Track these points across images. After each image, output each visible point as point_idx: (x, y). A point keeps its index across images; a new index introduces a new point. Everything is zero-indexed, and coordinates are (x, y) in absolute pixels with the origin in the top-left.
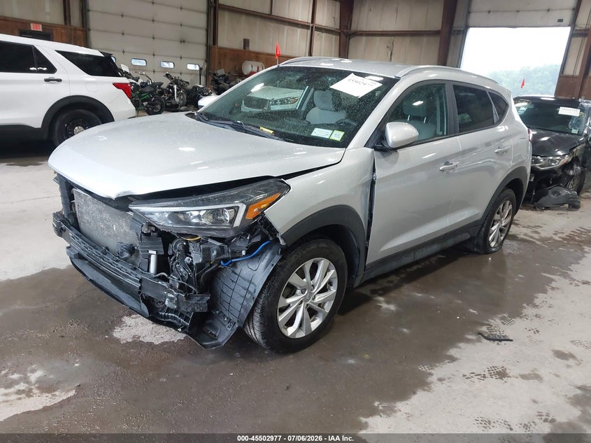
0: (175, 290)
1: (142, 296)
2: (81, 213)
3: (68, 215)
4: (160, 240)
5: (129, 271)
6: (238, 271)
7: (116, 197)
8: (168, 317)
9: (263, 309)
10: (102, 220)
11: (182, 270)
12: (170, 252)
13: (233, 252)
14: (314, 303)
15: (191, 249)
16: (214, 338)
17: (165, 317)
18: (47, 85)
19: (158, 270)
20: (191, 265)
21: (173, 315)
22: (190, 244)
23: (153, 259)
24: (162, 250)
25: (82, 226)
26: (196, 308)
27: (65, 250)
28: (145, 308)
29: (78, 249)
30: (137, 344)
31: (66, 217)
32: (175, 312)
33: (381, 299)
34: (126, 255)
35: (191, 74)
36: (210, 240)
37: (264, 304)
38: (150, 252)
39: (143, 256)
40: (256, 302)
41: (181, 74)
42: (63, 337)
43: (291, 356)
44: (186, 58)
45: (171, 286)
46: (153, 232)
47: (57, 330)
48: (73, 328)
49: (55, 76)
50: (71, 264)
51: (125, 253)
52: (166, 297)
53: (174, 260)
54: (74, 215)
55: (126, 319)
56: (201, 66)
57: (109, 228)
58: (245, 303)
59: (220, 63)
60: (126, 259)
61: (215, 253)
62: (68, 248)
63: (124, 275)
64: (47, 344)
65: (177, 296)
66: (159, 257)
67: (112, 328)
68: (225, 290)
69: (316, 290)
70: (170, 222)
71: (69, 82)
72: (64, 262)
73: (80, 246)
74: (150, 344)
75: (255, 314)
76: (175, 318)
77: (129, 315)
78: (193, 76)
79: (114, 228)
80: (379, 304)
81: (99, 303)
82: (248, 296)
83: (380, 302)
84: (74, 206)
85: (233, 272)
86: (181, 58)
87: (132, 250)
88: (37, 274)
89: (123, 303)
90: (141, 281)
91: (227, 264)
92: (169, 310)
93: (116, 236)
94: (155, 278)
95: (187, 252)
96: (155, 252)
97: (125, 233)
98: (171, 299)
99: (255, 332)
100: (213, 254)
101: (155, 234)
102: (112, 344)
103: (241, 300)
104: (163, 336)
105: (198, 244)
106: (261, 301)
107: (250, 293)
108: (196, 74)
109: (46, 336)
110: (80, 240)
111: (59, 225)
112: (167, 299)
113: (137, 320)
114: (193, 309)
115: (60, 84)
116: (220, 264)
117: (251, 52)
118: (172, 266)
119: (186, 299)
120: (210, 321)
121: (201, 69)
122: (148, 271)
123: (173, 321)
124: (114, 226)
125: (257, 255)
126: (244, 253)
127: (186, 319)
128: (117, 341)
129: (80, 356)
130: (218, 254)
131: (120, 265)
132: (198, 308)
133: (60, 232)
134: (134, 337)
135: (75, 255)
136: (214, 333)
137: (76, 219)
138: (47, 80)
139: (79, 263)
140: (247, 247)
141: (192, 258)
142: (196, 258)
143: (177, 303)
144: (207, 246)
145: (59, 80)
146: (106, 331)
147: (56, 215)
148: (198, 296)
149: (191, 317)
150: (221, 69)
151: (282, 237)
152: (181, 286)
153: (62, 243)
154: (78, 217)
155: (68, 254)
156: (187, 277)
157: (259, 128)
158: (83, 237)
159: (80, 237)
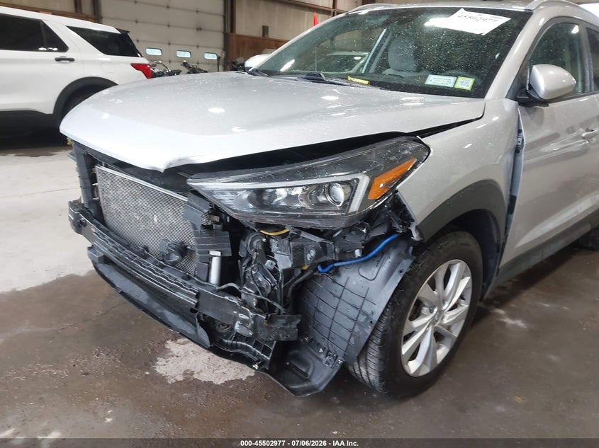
0: (251, 309)
1: (198, 317)
2: (107, 200)
3: (90, 203)
4: (227, 235)
5: (180, 280)
6: (342, 280)
7: (165, 168)
8: (236, 347)
9: (384, 338)
10: (137, 208)
11: (260, 279)
12: (242, 253)
13: (343, 252)
14: (443, 326)
15: (274, 247)
16: (305, 378)
17: (232, 346)
18: (58, 65)
19: (222, 280)
20: (275, 272)
21: (245, 344)
22: (272, 241)
23: (215, 264)
24: (229, 250)
25: (108, 219)
26: (281, 335)
27: (86, 252)
28: (204, 336)
29: (104, 250)
30: (190, 383)
31: (86, 206)
32: (248, 339)
33: (501, 312)
34: (175, 258)
35: (208, 64)
36: (303, 234)
37: (385, 331)
38: (212, 253)
39: (202, 259)
40: (376, 328)
41: (198, 63)
42: (87, 374)
43: (412, 402)
44: (202, 47)
45: (245, 303)
46: (216, 223)
47: (78, 363)
48: (100, 360)
49: (67, 55)
50: (94, 269)
51: (173, 255)
52: (235, 319)
53: (249, 264)
54: (98, 203)
55: (170, 345)
56: (219, 55)
57: (146, 219)
58: (357, 329)
59: (238, 52)
60: (174, 264)
61: (313, 253)
62: (90, 248)
63: (171, 287)
64: (65, 385)
65: (255, 318)
66: (223, 260)
67: (153, 360)
68: (322, 308)
69: (446, 306)
70: (251, 206)
71: (83, 62)
72: (84, 266)
73: (106, 246)
74: (210, 384)
75: (372, 345)
76: (247, 349)
77: (175, 339)
78: (210, 65)
79: (155, 220)
80: (502, 320)
81: (133, 323)
82: (362, 318)
83: (500, 316)
84: (97, 191)
85: (334, 281)
86: (198, 47)
87: (183, 250)
88: (51, 282)
89: (170, 327)
90: (197, 296)
91: (326, 270)
92: (239, 337)
93: (157, 230)
94: (219, 291)
95: (267, 252)
96: (219, 254)
97: (172, 227)
98: (244, 322)
99: (370, 371)
100: (309, 257)
101: (219, 226)
102: (156, 384)
103: (350, 324)
104: (225, 370)
105: (286, 241)
106: (381, 327)
107: (365, 314)
108: (214, 64)
109: (63, 373)
110: (107, 237)
111: (77, 217)
112: (238, 322)
113: (187, 346)
114: (277, 337)
115: (72, 64)
116: (316, 270)
117: (271, 40)
118: (245, 273)
119: (268, 323)
120: (296, 351)
121: (219, 58)
122: (208, 280)
123: (244, 352)
124: (155, 216)
125: (375, 256)
126: (358, 253)
127: (265, 351)
128: (162, 379)
129: (113, 405)
130: (318, 256)
131: (165, 272)
132: (284, 335)
133: (79, 227)
134: (185, 373)
135: (99, 258)
136: (304, 370)
137: (99, 209)
138: (58, 60)
139: (104, 269)
140: (363, 245)
141: (276, 261)
142: (283, 261)
143: (254, 328)
144: (300, 243)
145: (72, 60)
146: (146, 364)
147: (74, 204)
148: (283, 318)
149: (272, 349)
150: (239, 57)
151: (417, 228)
152: (260, 303)
153: (82, 242)
154: (102, 205)
155: (91, 257)
156: (269, 291)
157: (347, 79)
158: (111, 233)
159: (107, 233)
